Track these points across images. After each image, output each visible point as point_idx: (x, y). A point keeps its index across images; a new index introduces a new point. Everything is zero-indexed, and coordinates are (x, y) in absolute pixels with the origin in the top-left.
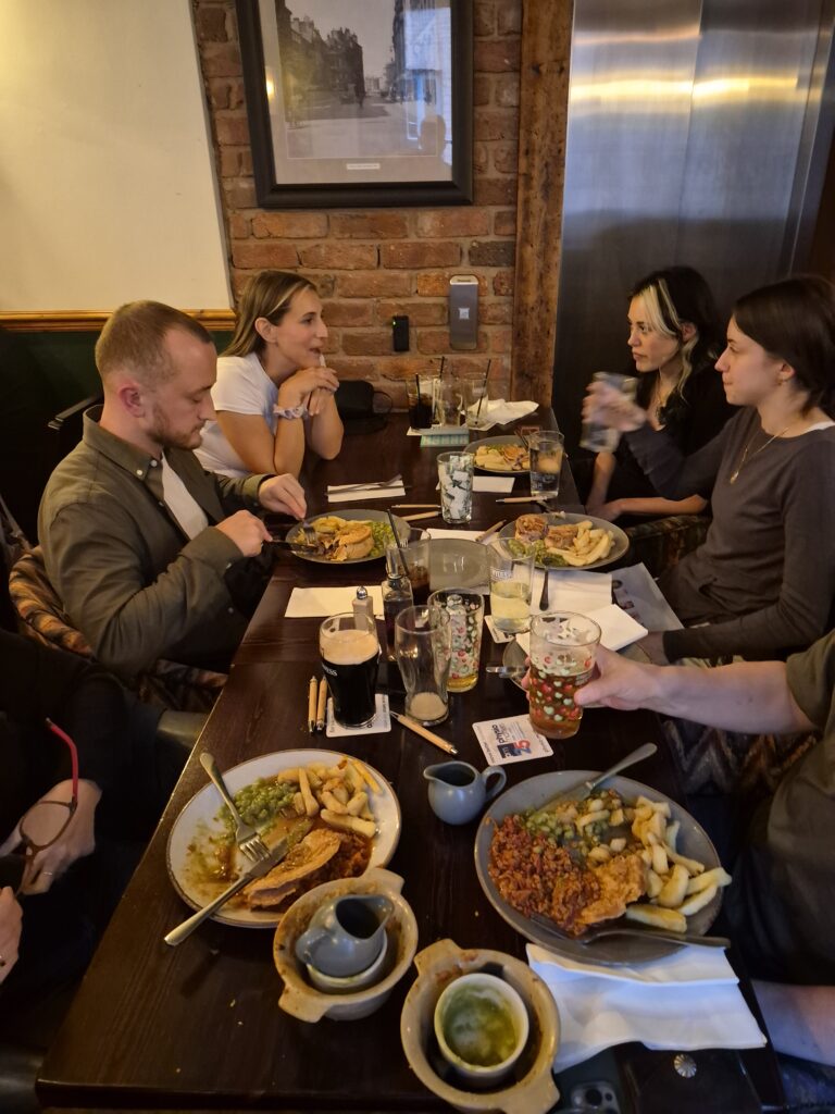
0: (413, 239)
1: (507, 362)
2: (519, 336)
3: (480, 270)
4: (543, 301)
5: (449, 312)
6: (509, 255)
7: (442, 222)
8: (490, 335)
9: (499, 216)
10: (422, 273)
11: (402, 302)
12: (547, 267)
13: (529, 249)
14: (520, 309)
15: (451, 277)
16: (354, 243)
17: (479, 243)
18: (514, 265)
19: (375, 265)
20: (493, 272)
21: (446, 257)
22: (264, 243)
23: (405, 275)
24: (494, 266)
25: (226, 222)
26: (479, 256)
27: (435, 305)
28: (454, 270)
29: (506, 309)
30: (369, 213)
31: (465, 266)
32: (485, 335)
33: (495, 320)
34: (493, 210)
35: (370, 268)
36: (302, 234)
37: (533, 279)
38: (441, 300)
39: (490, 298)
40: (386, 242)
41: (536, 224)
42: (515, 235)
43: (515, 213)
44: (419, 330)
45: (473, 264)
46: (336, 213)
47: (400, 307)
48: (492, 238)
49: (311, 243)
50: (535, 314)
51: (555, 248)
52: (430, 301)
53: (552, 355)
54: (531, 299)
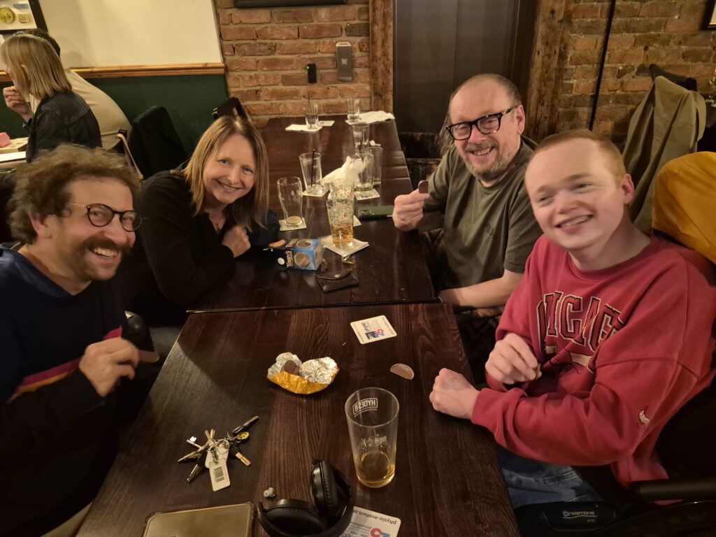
0: (316, 23)
1: (368, 88)
2: (373, 74)
3: (352, 39)
4: (385, 54)
5: (336, 60)
6: (366, 30)
7: (331, 14)
8: (358, 73)
9: (360, 10)
10: (322, 41)
11: (312, 56)
12: (386, 36)
13: (376, 27)
14: (373, 59)
15: (337, 42)
16: (287, 25)
17: (350, 24)
18: (369, 35)
19: (297, 37)
20: (358, 39)
21: (334, 32)
22: (238, 26)
23: (313, 42)
24: (359, 36)
25: (217, 15)
26: (350, 31)
27: (329, 58)
28: (338, 39)
29: (366, 59)
30: (293, 9)
31: (344, 37)
32: (356, 73)
33: (361, 65)
34: (357, 7)
35: (294, 39)
36: (258, 21)
37: (379, 43)
38: (332, 55)
39: (358, 54)
40: (302, 24)
41: (379, 14)
42: (368, 20)
43: (368, 8)
44: (321, 71)
45: (348, 36)
46: (276, 10)
48: (357, 22)
49: (263, 26)
50: (381, 62)
51: (390, 27)
52: (327, 55)
53: (391, 83)
54: (379, 54)
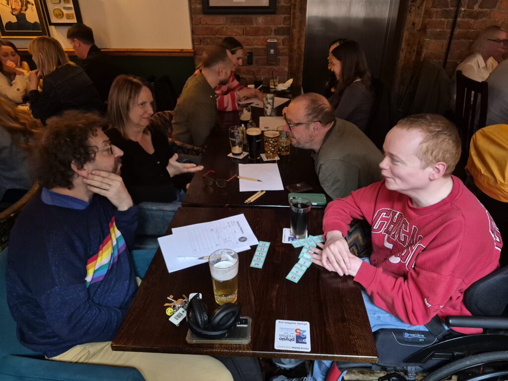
0: (255, 25)
1: (286, 69)
2: (291, 61)
3: (278, 37)
4: (299, 48)
5: (267, 51)
7: (265, 20)
8: (281, 59)
9: (285, 18)
10: (258, 37)
11: (250, 47)
12: (301, 36)
13: (295, 30)
14: (291, 50)
15: (268, 39)
16: (236, 26)
17: (278, 28)
18: (289, 35)
19: (242, 34)
20: (282, 37)
21: (266, 32)
22: (204, 26)
23: (252, 38)
24: (282, 35)
25: (192, 18)
26: (278, 32)
27: (262, 48)
28: (269, 36)
29: (287, 50)
30: (241, 16)
31: (273, 35)
32: (279, 59)
33: (283, 54)
34: (283, 16)
35: (240, 35)
36: (217, 23)
37: (296, 40)
38: (264, 47)
39: (281, 47)
40: (246, 26)
41: (297, 21)
42: (290, 25)
43: (290, 17)
44: (256, 57)
45: (275, 35)
46: (230, 16)
47: (250, 49)
48: (282, 26)
49: (221, 26)
50: (297, 52)
51: (304, 30)
52: (260, 47)
53: (302, 67)
54: (295, 47)
